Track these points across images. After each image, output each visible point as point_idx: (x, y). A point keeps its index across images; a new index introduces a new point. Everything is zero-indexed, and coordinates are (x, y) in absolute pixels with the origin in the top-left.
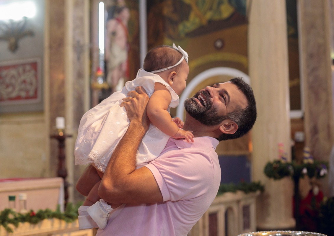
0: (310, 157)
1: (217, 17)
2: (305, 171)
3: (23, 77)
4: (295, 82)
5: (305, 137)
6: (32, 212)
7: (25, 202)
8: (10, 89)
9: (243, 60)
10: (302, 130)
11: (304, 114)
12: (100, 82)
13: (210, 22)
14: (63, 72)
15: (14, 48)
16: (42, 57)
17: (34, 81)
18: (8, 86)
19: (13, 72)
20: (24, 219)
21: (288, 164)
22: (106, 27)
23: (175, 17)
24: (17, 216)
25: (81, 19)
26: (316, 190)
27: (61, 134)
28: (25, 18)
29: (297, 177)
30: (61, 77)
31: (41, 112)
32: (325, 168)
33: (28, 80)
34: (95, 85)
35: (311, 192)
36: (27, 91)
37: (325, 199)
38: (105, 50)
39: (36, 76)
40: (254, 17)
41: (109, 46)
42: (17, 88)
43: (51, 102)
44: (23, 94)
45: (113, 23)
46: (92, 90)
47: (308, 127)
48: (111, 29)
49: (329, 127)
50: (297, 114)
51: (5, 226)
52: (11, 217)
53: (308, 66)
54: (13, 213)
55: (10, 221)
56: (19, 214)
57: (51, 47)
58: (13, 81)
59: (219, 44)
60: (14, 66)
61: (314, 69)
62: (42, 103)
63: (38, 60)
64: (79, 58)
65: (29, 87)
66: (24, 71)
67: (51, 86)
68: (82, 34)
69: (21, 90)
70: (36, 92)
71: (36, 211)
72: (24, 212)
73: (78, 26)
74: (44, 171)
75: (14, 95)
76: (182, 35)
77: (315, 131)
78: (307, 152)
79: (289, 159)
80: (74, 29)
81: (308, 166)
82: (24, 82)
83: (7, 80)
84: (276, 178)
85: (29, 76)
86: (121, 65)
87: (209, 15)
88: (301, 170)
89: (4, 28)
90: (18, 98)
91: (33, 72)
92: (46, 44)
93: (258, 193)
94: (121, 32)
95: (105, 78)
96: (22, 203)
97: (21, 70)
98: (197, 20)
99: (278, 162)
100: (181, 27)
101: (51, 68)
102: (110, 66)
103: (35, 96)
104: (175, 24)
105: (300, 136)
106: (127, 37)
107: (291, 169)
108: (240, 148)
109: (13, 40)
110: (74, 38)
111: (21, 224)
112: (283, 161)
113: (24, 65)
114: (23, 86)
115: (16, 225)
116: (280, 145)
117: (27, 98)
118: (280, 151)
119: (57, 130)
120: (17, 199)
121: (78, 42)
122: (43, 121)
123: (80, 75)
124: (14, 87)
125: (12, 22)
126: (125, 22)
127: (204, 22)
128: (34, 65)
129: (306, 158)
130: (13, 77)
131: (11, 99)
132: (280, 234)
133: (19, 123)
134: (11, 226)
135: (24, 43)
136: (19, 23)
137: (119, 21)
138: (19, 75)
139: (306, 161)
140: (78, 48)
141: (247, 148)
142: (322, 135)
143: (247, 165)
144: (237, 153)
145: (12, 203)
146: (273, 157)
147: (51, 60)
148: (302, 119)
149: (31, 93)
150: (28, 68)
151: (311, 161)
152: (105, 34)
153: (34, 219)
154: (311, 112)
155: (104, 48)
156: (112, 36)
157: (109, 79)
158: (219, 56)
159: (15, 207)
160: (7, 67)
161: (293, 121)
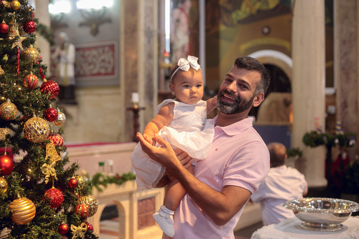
0: (341, 130)
1: (264, 8)
2: (337, 141)
3: (103, 57)
4: (329, 64)
5: (336, 110)
6: (118, 175)
7: (112, 167)
8: (92, 67)
9: (286, 44)
10: (334, 104)
11: (336, 91)
12: (167, 62)
13: (259, 11)
14: (137, 52)
15: (95, 32)
16: (118, 41)
17: (112, 60)
18: (90, 64)
19: (94, 52)
20: (111, 181)
21: (323, 135)
22: (172, 15)
23: (229, 7)
24: (106, 178)
25: (151, 9)
26: (344, 156)
27: (136, 107)
28: (104, 7)
29: (329, 146)
30: (134, 56)
31: (118, 86)
32: (353, 139)
33: (107, 59)
34: (163, 64)
35: (340, 156)
36: (106, 69)
37: (351, 163)
38: (170, 35)
39: (113, 56)
40: (297, 11)
41: (174, 32)
42: (98, 66)
43: (126, 78)
44: (103, 71)
45: (177, 11)
46: (159, 68)
47: (339, 101)
48: (176, 17)
49: (356, 102)
50: (331, 91)
51: (97, 187)
52: (101, 179)
53: (341, 51)
54: (103, 176)
55: (101, 183)
56: (108, 177)
57: (126, 32)
58: (94, 60)
59: (266, 30)
60: (95, 48)
61: (346, 54)
62: (118, 78)
63: (115, 43)
64: (149, 42)
65: (107, 65)
66: (104, 52)
67: (126, 64)
68: (152, 21)
69: (101, 68)
70: (113, 69)
71: (121, 175)
72: (111, 175)
73: (149, 15)
74: (120, 135)
75: (95, 71)
76: (235, 22)
77: (345, 105)
78: (339, 125)
79: (323, 131)
80: (146, 17)
81: (340, 137)
82: (103, 61)
83: (90, 59)
84: (312, 146)
85: (107, 56)
86: (183, 47)
87: (258, 6)
88: (334, 140)
89: (86, 15)
90: (99, 74)
91: (111, 53)
92: (122, 29)
93: (297, 157)
94: (184, 20)
95: (170, 59)
96: (109, 168)
97: (101, 51)
98: (248, 10)
99: (315, 133)
100: (234, 15)
101: (126, 49)
102: (174, 48)
103: (112, 73)
104: (229, 12)
105: (332, 109)
106: (189, 23)
107: (325, 139)
108: (283, 119)
109: (94, 26)
110: (145, 25)
111: (109, 185)
112: (319, 133)
113: (103, 47)
114: (103, 64)
115: (105, 186)
116: (317, 119)
117: (106, 74)
118: (316, 124)
119: (133, 104)
120: (105, 165)
121: (149, 28)
122: (119, 94)
123: (150, 56)
124: (95, 65)
125: (93, 11)
126: (187, 11)
127: (254, 11)
128: (112, 47)
129: (338, 130)
130: (94, 56)
131: (93, 75)
132: (320, 201)
133: (99, 95)
134: (101, 187)
135: (104, 28)
136: (99, 12)
137: (182, 10)
138: (99, 55)
139: (337, 133)
140: (149, 34)
141: (288, 119)
142: (351, 109)
143: (288, 134)
144: (281, 123)
145: (101, 168)
146: (310, 128)
147: (126, 43)
148: (335, 95)
149: (110, 70)
150: (107, 49)
151: (342, 133)
152: (170, 21)
153: (120, 181)
154: (342, 90)
155: (169, 34)
156: (176, 22)
157: (174, 59)
158: (265, 41)
159: (104, 170)
160: (90, 49)
161: (327, 96)
